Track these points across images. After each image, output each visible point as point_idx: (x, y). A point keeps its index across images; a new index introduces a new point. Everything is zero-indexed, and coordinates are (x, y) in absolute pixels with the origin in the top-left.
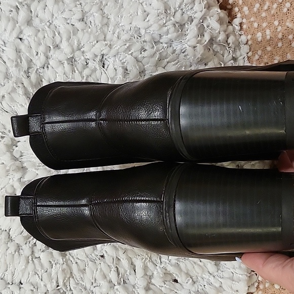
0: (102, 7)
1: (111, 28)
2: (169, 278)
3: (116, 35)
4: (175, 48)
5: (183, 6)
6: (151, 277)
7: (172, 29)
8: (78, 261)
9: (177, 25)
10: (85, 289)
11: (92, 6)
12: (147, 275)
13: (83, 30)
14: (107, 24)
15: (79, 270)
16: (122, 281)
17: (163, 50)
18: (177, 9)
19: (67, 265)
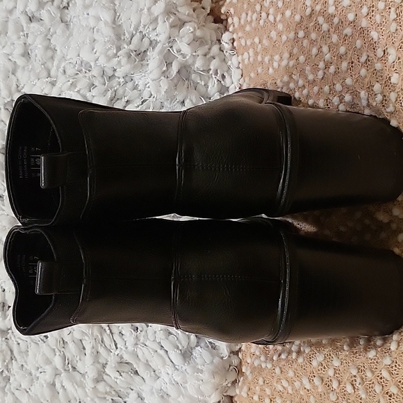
0: (49, 37)
1: (55, 63)
2: (127, 368)
3: (61, 70)
4: (136, 83)
5: (141, 29)
6: (104, 366)
7: (124, 60)
8: (20, 342)
9: (133, 55)
10: (31, 374)
11: (36, 36)
12: (99, 363)
13: (24, 68)
14: (52, 58)
15: (20, 352)
16: (70, 367)
17: (118, 86)
18: (134, 32)
19: (8, 345)
